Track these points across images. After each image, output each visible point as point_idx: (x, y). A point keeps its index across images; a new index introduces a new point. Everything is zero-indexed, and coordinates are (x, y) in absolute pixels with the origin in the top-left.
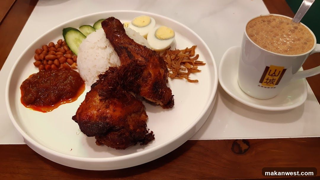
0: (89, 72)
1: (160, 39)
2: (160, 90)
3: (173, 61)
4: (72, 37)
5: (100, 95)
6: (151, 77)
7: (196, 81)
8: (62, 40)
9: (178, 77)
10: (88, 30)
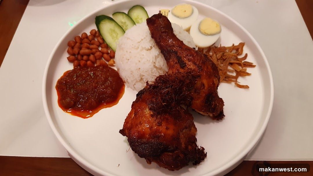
0: (132, 74)
1: (204, 35)
2: (214, 103)
3: (219, 61)
4: (106, 28)
5: (150, 109)
6: (204, 88)
7: (246, 87)
8: (95, 30)
9: (226, 80)
10: (123, 18)
